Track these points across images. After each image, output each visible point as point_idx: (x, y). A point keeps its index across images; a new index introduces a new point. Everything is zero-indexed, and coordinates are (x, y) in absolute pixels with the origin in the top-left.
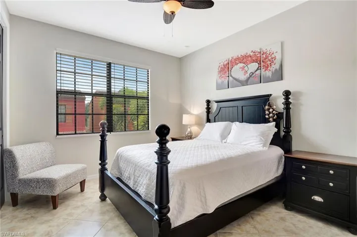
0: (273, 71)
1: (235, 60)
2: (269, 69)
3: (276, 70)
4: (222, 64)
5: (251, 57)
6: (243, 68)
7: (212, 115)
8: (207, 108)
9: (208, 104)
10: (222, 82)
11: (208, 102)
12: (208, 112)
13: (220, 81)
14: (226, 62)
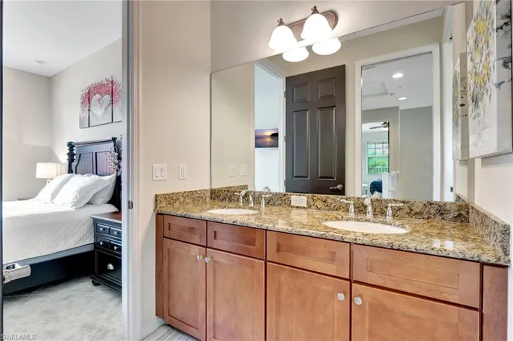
2: (118, 104)
4: (84, 92)
5: (105, 86)
6: (99, 100)
7: (74, 164)
8: (68, 154)
9: (70, 148)
10: (84, 117)
11: (71, 146)
12: (71, 160)
13: (82, 116)
14: (87, 90)
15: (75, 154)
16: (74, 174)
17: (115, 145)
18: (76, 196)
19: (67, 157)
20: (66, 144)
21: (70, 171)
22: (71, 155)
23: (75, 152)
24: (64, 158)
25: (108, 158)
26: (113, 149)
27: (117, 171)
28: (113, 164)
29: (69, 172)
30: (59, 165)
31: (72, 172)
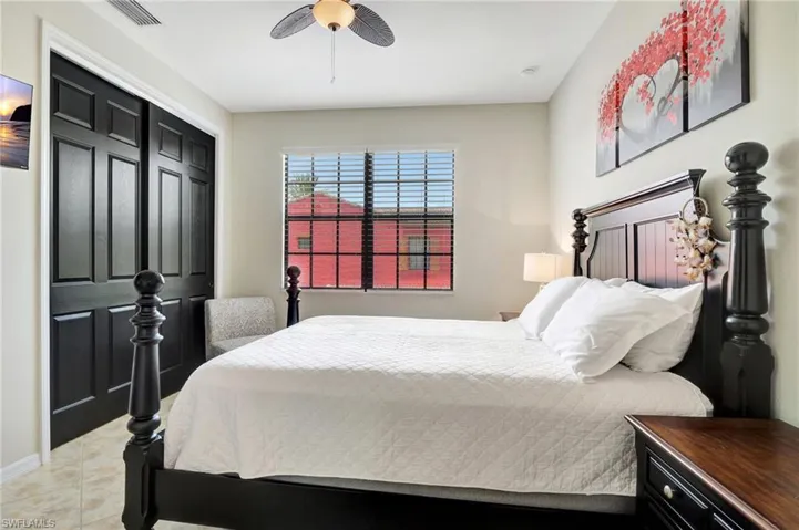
0: (717, 71)
1: (630, 68)
2: (705, 68)
3: (725, 63)
4: (605, 93)
5: (660, 43)
6: (643, 91)
7: (585, 256)
8: (574, 235)
9: (579, 222)
10: (607, 150)
11: (580, 217)
12: (580, 247)
13: (602, 147)
14: (614, 83)
15: (587, 235)
16: (584, 277)
17: (697, 194)
18: (588, 340)
19: (572, 241)
20: (571, 214)
21: (578, 271)
22: (580, 237)
23: (586, 230)
24: (567, 245)
25: (673, 234)
26: (691, 206)
27: (706, 274)
28: (692, 253)
29: (575, 274)
30: (559, 257)
31: (581, 274)
